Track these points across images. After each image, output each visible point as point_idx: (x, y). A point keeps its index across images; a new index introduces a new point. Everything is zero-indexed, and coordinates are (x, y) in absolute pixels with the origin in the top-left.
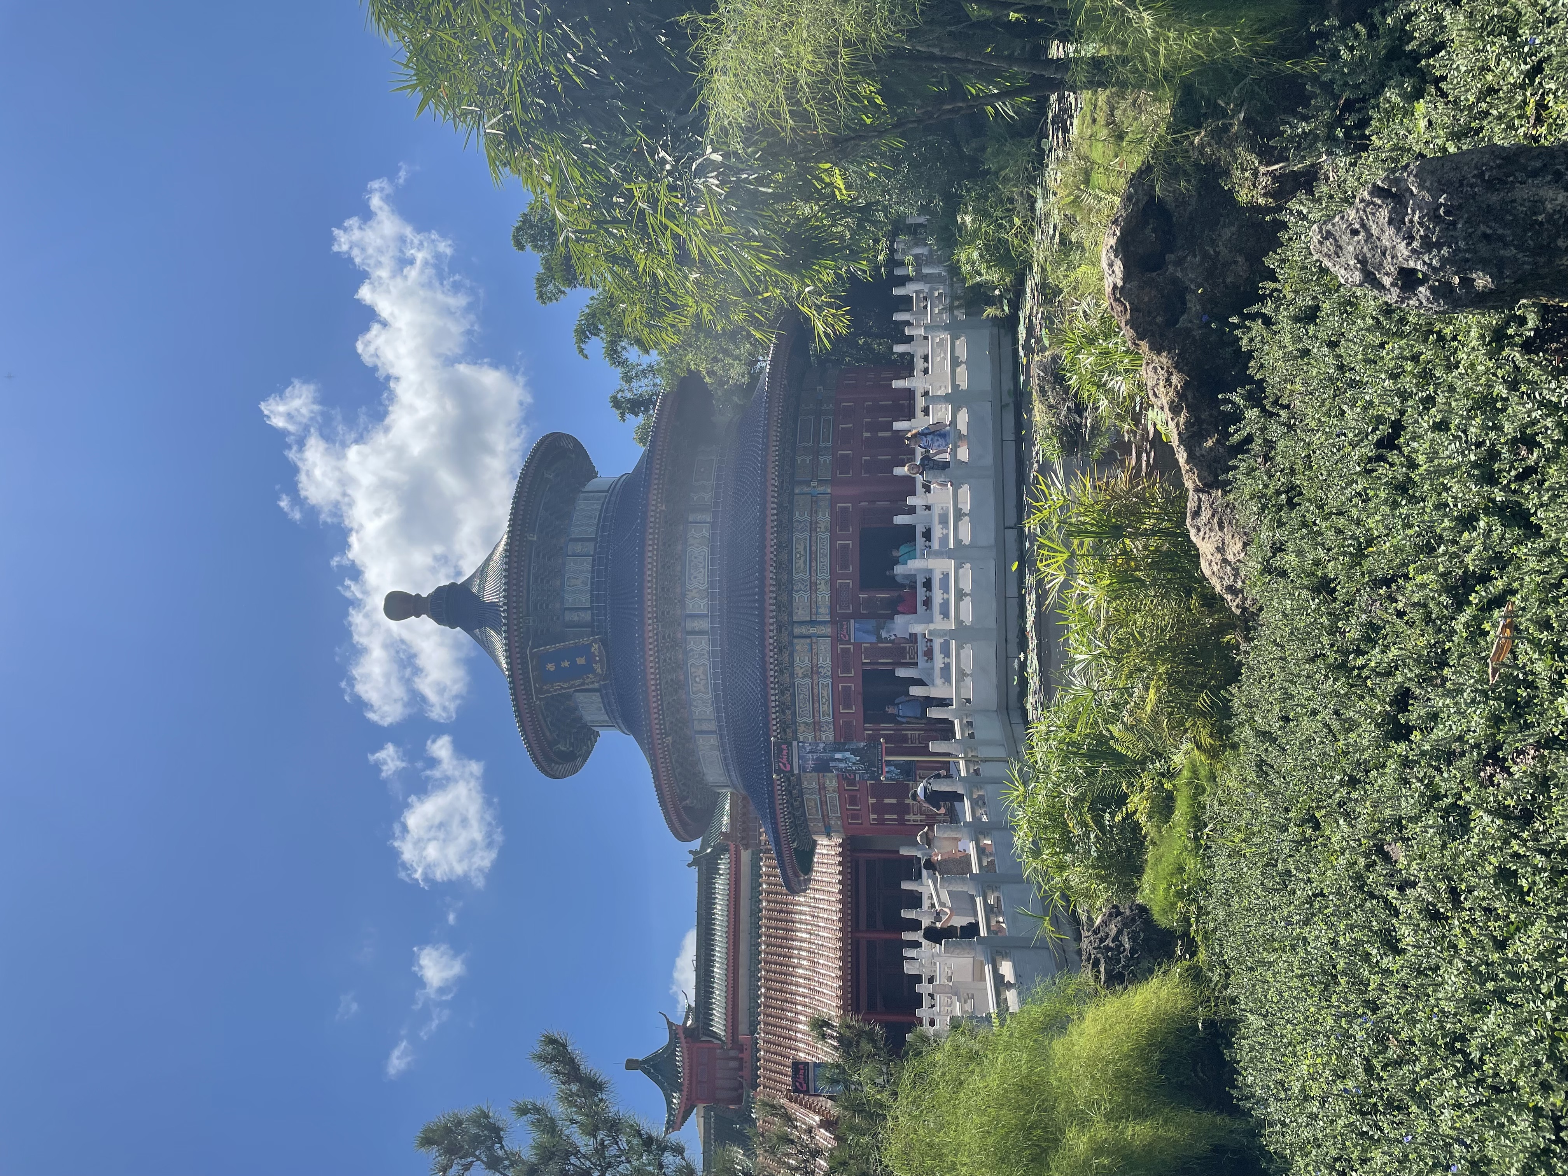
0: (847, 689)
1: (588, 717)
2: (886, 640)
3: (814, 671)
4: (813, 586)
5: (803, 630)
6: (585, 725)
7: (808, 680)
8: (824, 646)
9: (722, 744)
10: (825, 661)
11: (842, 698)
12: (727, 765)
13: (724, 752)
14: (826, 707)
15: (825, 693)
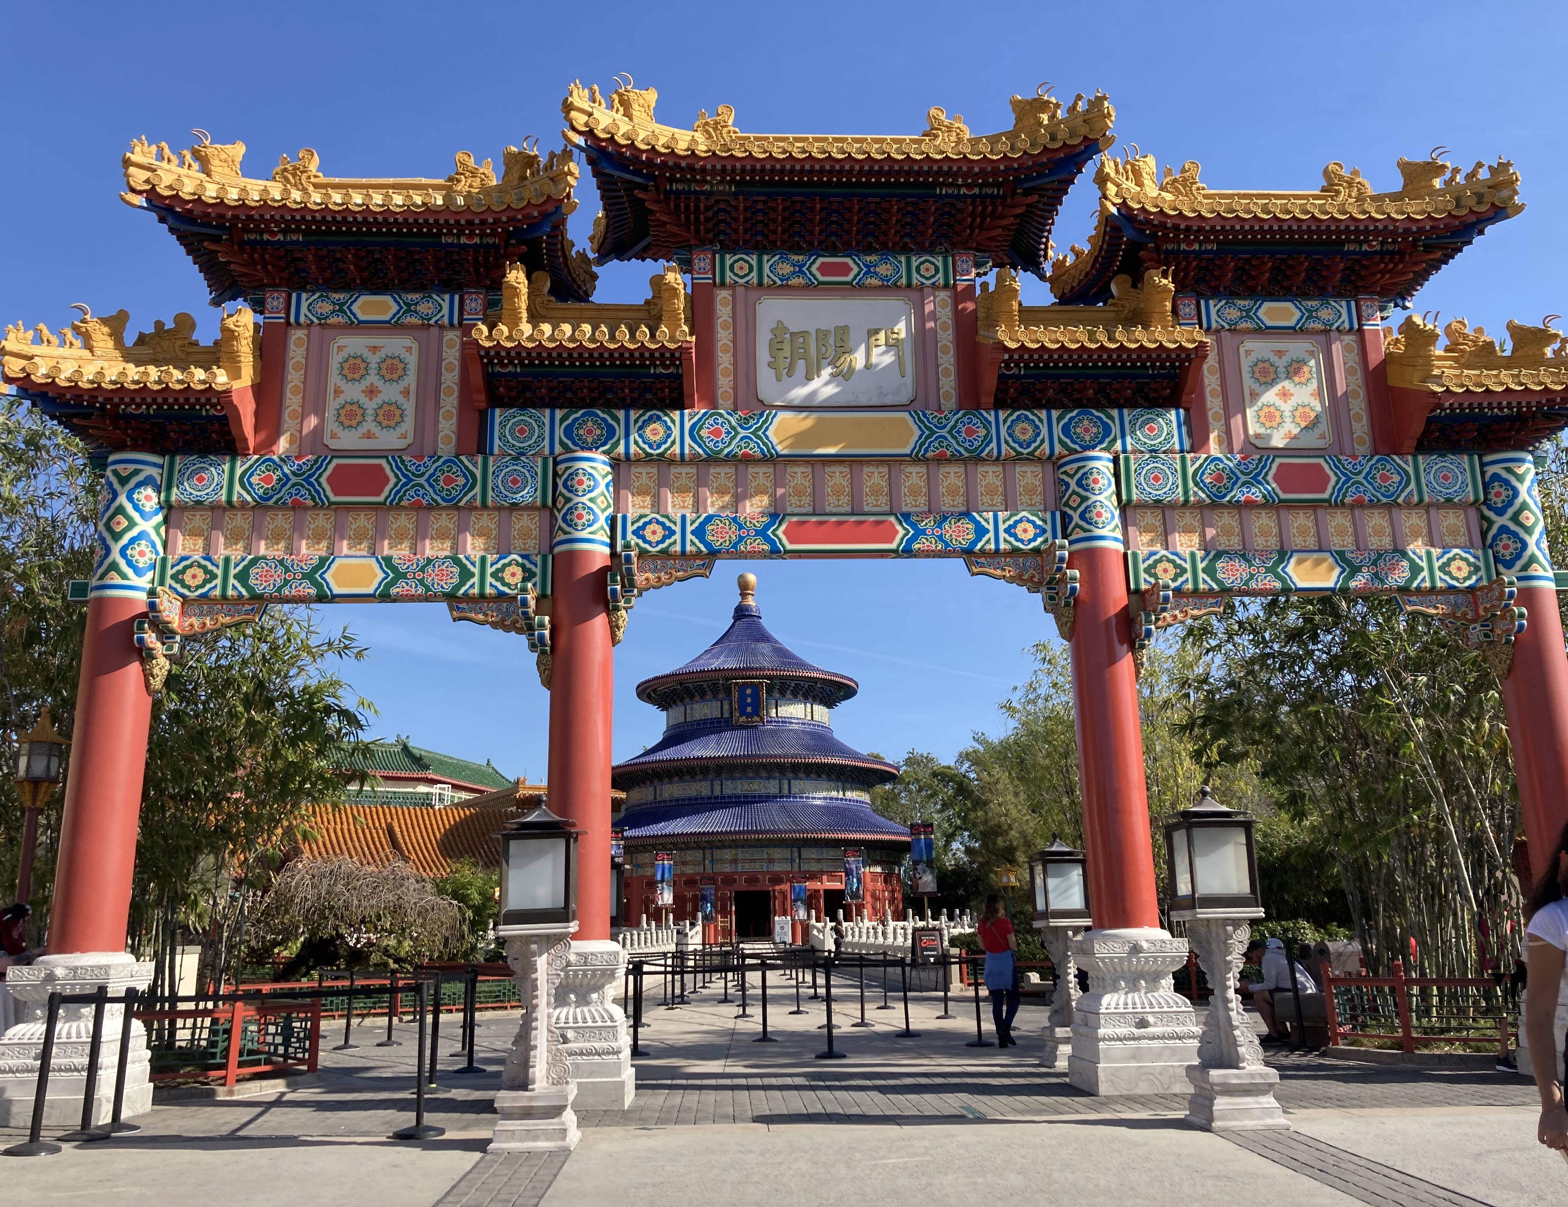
0: (758, 880)
2: (793, 905)
3: (771, 861)
8: (787, 867)
10: (777, 867)
11: (752, 878)
14: (747, 867)
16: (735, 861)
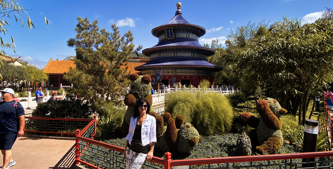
0: (166, 77)
1: (161, 36)
2: (173, 83)
3: (169, 73)
4: (181, 73)
5: (175, 71)
6: (160, 36)
7: (167, 71)
8: (172, 74)
9: (157, 58)
11: (164, 76)
12: (154, 58)
13: (156, 58)
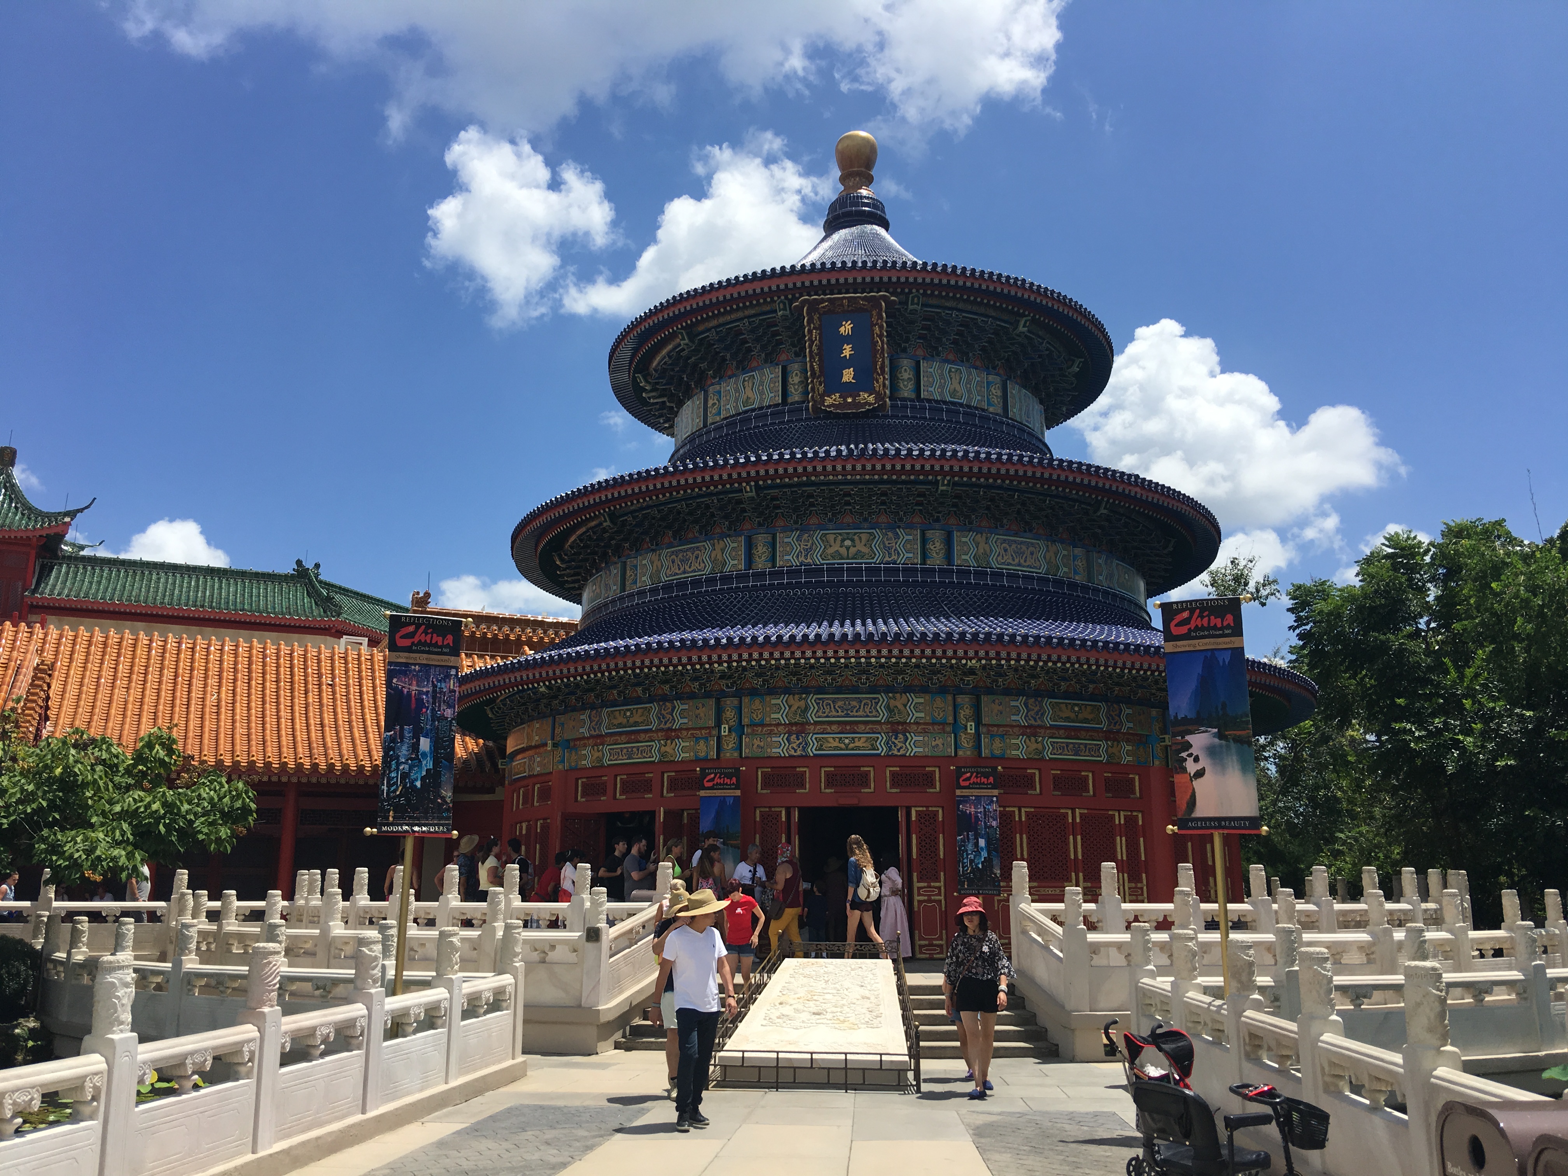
7: (883, 716)
8: (943, 745)
10: (916, 745)
11: (848, 771)
14: (834, 744)
15: (860, 744)
16: (798, 728)
